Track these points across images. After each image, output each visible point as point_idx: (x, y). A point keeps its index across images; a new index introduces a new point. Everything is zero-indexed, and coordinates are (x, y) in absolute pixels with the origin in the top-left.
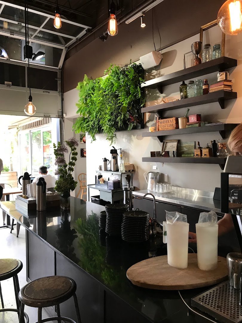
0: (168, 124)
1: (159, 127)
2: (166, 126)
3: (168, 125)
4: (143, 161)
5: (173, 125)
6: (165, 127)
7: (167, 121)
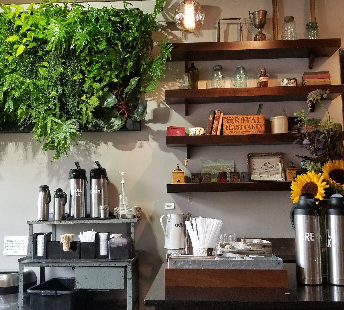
0: (248, 124)
1: (224, 128)
2: (243, 127)
3: (247, 127)
4: (168, 191)
5: (259, 127)
6: (240, 130)
7: (246, 119)
